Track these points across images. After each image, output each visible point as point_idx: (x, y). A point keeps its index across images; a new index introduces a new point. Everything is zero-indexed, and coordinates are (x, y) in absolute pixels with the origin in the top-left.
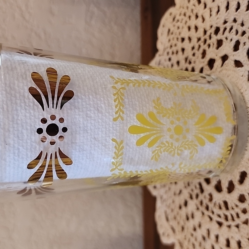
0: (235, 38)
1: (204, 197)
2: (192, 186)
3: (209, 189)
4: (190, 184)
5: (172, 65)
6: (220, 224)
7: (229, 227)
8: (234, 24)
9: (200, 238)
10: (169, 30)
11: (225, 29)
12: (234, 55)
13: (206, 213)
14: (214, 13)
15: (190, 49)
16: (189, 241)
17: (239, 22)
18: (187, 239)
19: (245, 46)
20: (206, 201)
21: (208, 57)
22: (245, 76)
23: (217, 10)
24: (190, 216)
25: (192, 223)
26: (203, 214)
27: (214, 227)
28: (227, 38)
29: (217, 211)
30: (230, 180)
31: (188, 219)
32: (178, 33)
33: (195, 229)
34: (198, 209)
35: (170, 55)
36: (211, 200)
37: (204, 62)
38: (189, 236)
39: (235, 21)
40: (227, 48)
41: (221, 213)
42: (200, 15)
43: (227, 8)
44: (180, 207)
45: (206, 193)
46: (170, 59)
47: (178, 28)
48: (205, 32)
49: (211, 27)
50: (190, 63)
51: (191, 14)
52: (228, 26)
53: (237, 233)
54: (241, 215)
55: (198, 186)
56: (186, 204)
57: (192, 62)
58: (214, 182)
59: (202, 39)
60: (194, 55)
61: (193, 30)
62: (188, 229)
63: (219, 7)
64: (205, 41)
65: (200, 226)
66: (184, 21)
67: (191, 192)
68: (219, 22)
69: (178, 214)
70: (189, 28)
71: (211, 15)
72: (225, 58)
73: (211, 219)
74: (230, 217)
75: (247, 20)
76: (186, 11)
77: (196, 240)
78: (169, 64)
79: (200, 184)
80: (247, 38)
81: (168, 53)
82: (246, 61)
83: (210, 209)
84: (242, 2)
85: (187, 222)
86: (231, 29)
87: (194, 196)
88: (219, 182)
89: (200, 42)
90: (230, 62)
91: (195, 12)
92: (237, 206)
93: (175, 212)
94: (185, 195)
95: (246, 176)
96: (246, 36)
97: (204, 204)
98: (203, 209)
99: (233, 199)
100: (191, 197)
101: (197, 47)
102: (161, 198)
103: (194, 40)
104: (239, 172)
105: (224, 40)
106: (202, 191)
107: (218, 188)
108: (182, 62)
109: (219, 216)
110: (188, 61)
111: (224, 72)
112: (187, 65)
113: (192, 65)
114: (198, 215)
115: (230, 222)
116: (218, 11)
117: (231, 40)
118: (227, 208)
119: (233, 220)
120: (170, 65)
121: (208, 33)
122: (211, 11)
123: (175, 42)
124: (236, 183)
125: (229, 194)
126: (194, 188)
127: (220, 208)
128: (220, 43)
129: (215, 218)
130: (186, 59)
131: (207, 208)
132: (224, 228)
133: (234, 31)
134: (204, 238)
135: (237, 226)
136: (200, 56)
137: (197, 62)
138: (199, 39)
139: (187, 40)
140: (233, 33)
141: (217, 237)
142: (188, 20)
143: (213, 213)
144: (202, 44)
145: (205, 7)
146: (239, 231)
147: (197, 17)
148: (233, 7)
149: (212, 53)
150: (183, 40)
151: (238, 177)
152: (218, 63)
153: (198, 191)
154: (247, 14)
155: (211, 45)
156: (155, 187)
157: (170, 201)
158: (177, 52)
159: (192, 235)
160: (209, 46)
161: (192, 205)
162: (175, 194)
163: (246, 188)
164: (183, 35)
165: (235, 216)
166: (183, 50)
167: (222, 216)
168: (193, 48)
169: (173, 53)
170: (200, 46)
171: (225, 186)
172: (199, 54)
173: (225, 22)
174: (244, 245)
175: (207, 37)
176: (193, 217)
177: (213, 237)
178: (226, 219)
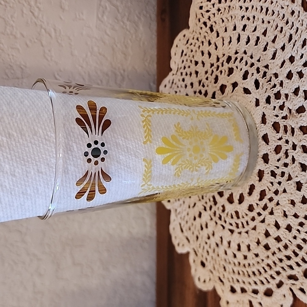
0: (245, 68)
1: (217, 209)
2: (206, 199)
3: (222, 201)
4: (204, 197)
5: (186, 86)
6: (232, 231)
7: (240, 233)
8: (244, 55)
9: (213, 245)
10: (183, 51)
11: (236, 59)
12: (243, 83)
13: (219, 222)
14: (226, 42)
15: (204, 72)
16: (204, 248)
17: (249, 54)
18: (202, 247)
19: (253, 76)
20: (218, 212)
21: (220, 83)
22: (253, 102)
23: (229, 40)
24: (204, 227)
25: (205, 232)
26: (216, 223)
27: (226, 235)
28: (237, 67)
29: (229, 220)
30: (241, 192)
31: (202, 229)
32: (191, 56)
33: (209, 238)
34: (212, 219)
35: (184, 76)
36: (223, 211)
37: (216, 87)
38: (203, 244)
39: (245, 53)
40: (237, 76)
41: (233, 221)
42: (212, 42)
43: (239, 40)
44: (195, 219)
45: (219, 205)
46: (183, 80)
47: (192, 51)
48: (218, 59)
49: (224, 55)
50: (203, 86)
51: (204, 40)
52: (239, 56)
53: (246, 238)
54: (250, 222)
55: (212, 199)
56: (200, 215)
57: (206, 85)
58: (226, 196)
59: (215, 65)
60: (207, 79)
61: (206, 55)
62: (202, 238)
63: (231, 38)
64: (218, 67)
65: (213, 235)
66: (197, 46)
67: (205, 205)
68: (231, 51)
69: (192, 224)
70: (203, 53)
71: (223, 44)
72: (235, 85)
73: (224, 227)
74: (240, 225)
75: (256, 54)
76: (199, 36)
77: (210, 247)
78: (183, 84)
79: (214, 198)
80: (255, 69)
81: (182, 74)
82: (253, 90)
83: (223, 218)
84: (252, 37)
85: (201, 232)
86: (242, 59)
87: (208, 208)
88: (231, 195)
89: (213, 67)
90: (240, 89)
91: (207, 39)
92: (247, 215)
93: (189, 224)
94: (200, 207)
95: (254, 189)
96: (254, 68)
97: (217, 215)
98: (216, 219)
99: (243, 208)
100: (205, 209)
101: (210, 72)
102: (176, 210)
103: (208, 65)
104: (249, 186)
105: (235, 68)
106: (215, 203)
107: (230, 200)
108: (196, 84)
109: (231, 224)
110: (202, 84)
111: (235, 97)
112: (201, 87)
113: (206, 88)
114: (211, 224)
115: (241, 229)
116: (230, 42)
117: (241, 69)
118: (238, 218)
119: (243, 227)
120: (184, 86)
121: (221, 61)
122: (223, 40)
123: (189, 63)
124: (246, 195)
125: (240, 205)
126: (208, 201)
127: (232, 217)
128: (231, 71)
129: (227, 226)
130: (200, 82)
131: (220, 218)
132: (235, 234)
133: (244, 61)
134: (217, 245)
135: (247, 232)
136: (213, 81)
137: (210, 86)
138: (212, 65)
139: (200, 64)
140: (243, 64)
141: (229, 243)
142: (201, 45)
143: (225, 222)
144: (215, 70)
145: (218, 36)
146: (248, 236)
147: (210, 44)
148: (244, 40)
149: (223, 79)
150: (196, 63)
151: (248, 190)
152: (229, 88)
153: (212, 203)
154: (256, 48)
155: (223, 71)
156: (169, 201)
157: (185, 213)
158: (191, 74)
159: (206, 243)
160: (221, 72)
161: (206, 216)
162: (189, 207)
163: (255, 199)
164: (196, 59)
165: (245, 224)
166: (197, 73)
167: (234, 224)
168: (206, 72)
169: (187, 74)
170: (213, 71)
171: (236, 198)
172: (212, 78)
173: (236, 53)
174: (253, 248)
175: (219, 63)
176: (207, 227)
177: (225, 243)
178: (238, 227)
